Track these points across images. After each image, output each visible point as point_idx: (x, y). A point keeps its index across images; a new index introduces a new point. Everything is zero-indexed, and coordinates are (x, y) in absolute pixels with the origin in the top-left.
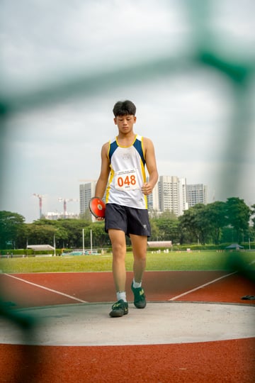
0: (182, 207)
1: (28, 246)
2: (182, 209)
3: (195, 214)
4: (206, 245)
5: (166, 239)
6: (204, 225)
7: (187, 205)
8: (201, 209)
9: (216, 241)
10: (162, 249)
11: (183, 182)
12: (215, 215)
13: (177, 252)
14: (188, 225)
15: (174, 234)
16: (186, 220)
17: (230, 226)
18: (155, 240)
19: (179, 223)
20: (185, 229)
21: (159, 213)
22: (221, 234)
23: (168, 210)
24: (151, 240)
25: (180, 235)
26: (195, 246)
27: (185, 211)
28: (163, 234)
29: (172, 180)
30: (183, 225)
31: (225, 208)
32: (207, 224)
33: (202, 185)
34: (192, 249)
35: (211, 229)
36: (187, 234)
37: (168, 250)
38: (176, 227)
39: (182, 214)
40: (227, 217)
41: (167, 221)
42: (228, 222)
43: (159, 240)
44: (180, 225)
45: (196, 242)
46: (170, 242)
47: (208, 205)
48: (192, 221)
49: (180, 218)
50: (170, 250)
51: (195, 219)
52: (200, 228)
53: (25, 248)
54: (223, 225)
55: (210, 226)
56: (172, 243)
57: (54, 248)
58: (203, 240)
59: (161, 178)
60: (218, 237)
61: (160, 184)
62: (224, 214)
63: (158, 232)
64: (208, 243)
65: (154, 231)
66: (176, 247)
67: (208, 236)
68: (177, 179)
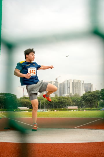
0: (82, 92)
1: (18, 108)
2: (82, 93)
3: (88, 95)
4: (92, 108)
5: (75, 106)
7: (84, 91)
8: (90, 94)
9: (96, 107)
10: (74, 110)
11: (82, 82)
12: (96, 96)
13: (80, 111)
14: (85, 100)
15: (79, 104)
16: (84, 98)
17: (102, 101)
18: (71, 106)
19: (81, 99)
20: (83, 101)
21: (72, 95)
22: (99, 104)
23: (76, 94)
24: (69, 106)
25: (81, 104)
26: (87, 109)
27: (83, 94)
28: (74, 103)
29: (78, 81)
30: (82, 100)
31: (100, 93)
32: (92, 99)
33: (91, 84)
35: (94, 102)
36: (84, 104)
37: (76, 110)
38: (80, 101)
39: (82, 95)
40: (101, 97)
41: (76, 98)
43: (72, 106)
44: (81, 100)
45: (88, 107)
46: (77, 107)
47: (93, 92)
48: (86, 98)
49: (81, 97)
50: (77, 110)
51: (88, 98)
52: (90, 101)
54: (100, 100)
55: (94, 100)
56: (78, 107)
57: (29, 109)
58: (91, 106)
59: (73, 80)
60: (97, 105)
61: (73, 83)
62: (100, 96)
63: (72, 103)
64: (93, 108)
65: (70, 102)
66: (79, 109)
67: (93, 104)
68: (80, 81)
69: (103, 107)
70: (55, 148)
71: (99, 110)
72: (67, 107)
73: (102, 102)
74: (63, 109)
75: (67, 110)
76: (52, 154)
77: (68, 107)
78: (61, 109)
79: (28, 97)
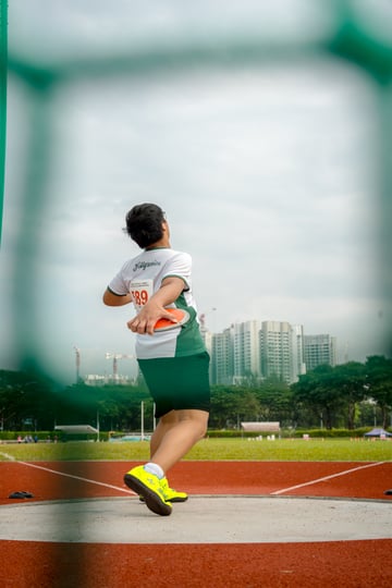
0: (296, 372)
1: (56, 427)
3: (317, 380)
4: (334, 429)
5: (272, 420)
6: (331, 398)
7: (304, 366)
8: (325, 374)
9: (350, 425)
10: (265, 435)
11: (298, 331)
12: (349, 383)
13: (288, 440)
14: (305, 397)
15: (283, 413)
16: (302, 391)
17: (371, 401)
18: (255, 421)
19: (291, 394)
20: (301, 404)
21: (261, 378)
22: (358, 412)
23: (274, 375)
24: (248, 421)
25: (293, 414)
26: (317, 430)
27: (300, 377)
28: (267, 411)
29: (281, 328)
30: (298, 397)
31: (364, 373)
32: (335, 397)
33: (327, 337)
34: (311, 436)
35: (342, 404)
36: (303, 412)
37: (273, 436)
38: (287, 400)
39: (296, 380)
40: (366, 387)
41: (274, 391)
42: (368, 394)
43: (260, 421)
44: (293, 398)
45: (318, 425)
46: (277, 424)
47: (337, 367)
48: (312, 392)
49: (294, 386)
50: (277, 436)
51: (317, 389)
52: (323, 403)
53: (52, 429)
54: (361, 398)
55: (341, 400)
56: (281, 426)
57: (97, 431)
58: (330, 423)
59: (264, 324)
60: (353, 418)
61: (263, 333)
62: (362, 383)
63: (258, 408)
64: (337, 427)
65: (253, 407)
66: (286, 431)
67: (337, 415)
68: (290, 326)
69: (372, 425)
70: (207, 560)
71: (360, 435)
72: (241, 426)
73: (371, 407)
74: (223, 430)
75: (239, 435)
76: (196, 580)
77: (243, 424)
78: (217, 431)
79: (93, 384)
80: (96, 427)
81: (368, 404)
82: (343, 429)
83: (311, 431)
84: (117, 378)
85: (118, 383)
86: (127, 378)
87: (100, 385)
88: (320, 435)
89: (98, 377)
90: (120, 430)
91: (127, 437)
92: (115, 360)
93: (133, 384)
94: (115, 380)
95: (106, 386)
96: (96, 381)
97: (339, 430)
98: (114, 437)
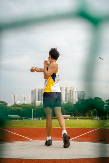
1: (9, 116)
2: (75, 101)
3: (81, 103)
4: (85, 117)
5: (68, 114)
6: (84, 108)
7: (77, 99)
8: (83, 102)
9: (90, 116)
10: (66, 118)
11: (75, 90)
13: (73, 120)
14: (78, 108)
15: (71, 112)
16: (77, 106)
19: (74, 107)
20: (76, 110)
21: (65, 103)
22: (92, 113)
23: (69, 101)
25: (74, 113)
28: (67, 112)
29: (71, 89)
33: (84, 91)
34: (79, 119)
35: (87, 110)
36: (77, 112)
38: (73, 109)
39: (75, 103)
41: (69, 106)
43: (65, 115)
45: (81, 116)
47: (86, 100)
49: (74, 105)
50: (70, 119)
51: (81, 106)
52: (83, 110)
53: (7, 116)
56: (71, 116)
57: (20, 117)
58: (84, 115)
59: (66, 88)
60: (90, 114)
61: (66, 90)
63: (64, 111)
66: (72, 118)
67: (86, 113)
68: (73, 89)
69: (96, 116)
71: (92, 119)
74: (55, 117)
79: (19, 104)
80: (19, 116)
81: (95, 110)
82: (88, 117)
83: (79, 117)
84: (26, 102)
85: (26, 104)
86: (28, 102)
87: (21, 104)
88: (82, 119)
89: (20, 102)
90: (26, 117)
91: (28, 119)
92: (25, 97)
93: (30, 104)
94: (25, 103)
95: (22, 105)
96: (20, 103)
97: (87, 117)
98: (25, 119)
